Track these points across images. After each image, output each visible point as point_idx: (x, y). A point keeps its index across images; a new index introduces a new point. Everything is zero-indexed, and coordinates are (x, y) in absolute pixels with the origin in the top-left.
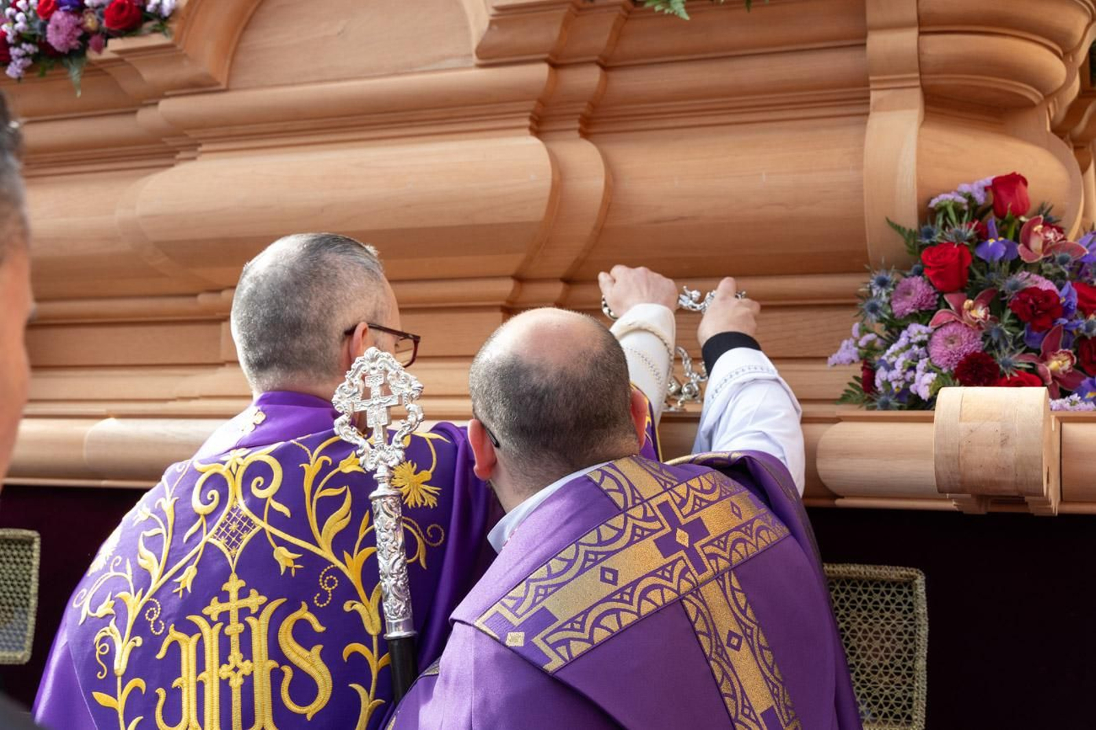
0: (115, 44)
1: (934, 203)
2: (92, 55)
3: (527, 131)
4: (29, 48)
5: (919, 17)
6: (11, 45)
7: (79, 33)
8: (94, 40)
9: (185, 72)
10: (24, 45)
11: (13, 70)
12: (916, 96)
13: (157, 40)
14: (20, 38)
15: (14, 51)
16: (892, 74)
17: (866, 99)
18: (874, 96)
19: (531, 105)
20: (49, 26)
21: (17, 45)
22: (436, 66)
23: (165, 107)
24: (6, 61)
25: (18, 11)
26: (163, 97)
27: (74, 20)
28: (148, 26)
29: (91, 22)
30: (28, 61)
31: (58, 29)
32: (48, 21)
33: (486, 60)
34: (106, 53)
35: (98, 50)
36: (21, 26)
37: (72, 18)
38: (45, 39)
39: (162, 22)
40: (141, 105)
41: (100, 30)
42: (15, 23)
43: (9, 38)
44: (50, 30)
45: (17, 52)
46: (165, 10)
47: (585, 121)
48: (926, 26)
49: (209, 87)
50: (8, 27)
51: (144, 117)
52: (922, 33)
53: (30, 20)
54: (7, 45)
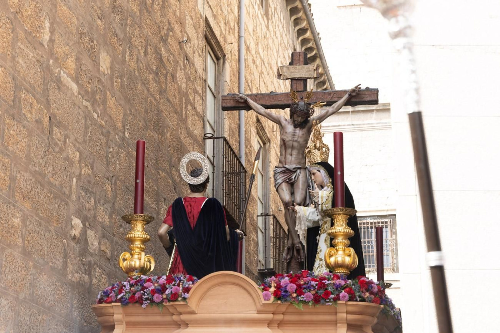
0: (171, 303)
2: (164, 303)
3: (267, 327)
4: (149, 302)
5: (346, 311)
7: (161, 299)
8: (165, 300)
9: (189, 310)
11: (144, 306)
12: (346, 326)
13: (182, 303)
14: (147, 299)
16: (342, 321)
17: (336, 324)
18: (338, 325)
19: (268, 322)
20: (154, 297)
21: (145, 301)
22: (248, 312)
23: (183, 317)
24: (142, 304)
25: (145, 292)
26: (181, 314)
27: (161, 296)
28: (180, 299)
29: (164, 296)
30: (147, 304)
31: (157, 298)
32: (154, 296)
33: (259, 312)
34: (168, 304)
35: (166, 303)
36: (147, 296)
37: (160, 295)
38: (153, 299)
39: (184, 299)
40: (173, 314)
41: (166, 298)
42: (145, 295)
43: (143, 299)
44: (155, 298)
45: (145, 302)
46: (186, 297)
47: (278, 324)
48: (348, 313)
49: (193, 313)
50: (143, 296)
51: (175, 318)
52: (347, 314)
53: (148, 295)
54: (142, 301)
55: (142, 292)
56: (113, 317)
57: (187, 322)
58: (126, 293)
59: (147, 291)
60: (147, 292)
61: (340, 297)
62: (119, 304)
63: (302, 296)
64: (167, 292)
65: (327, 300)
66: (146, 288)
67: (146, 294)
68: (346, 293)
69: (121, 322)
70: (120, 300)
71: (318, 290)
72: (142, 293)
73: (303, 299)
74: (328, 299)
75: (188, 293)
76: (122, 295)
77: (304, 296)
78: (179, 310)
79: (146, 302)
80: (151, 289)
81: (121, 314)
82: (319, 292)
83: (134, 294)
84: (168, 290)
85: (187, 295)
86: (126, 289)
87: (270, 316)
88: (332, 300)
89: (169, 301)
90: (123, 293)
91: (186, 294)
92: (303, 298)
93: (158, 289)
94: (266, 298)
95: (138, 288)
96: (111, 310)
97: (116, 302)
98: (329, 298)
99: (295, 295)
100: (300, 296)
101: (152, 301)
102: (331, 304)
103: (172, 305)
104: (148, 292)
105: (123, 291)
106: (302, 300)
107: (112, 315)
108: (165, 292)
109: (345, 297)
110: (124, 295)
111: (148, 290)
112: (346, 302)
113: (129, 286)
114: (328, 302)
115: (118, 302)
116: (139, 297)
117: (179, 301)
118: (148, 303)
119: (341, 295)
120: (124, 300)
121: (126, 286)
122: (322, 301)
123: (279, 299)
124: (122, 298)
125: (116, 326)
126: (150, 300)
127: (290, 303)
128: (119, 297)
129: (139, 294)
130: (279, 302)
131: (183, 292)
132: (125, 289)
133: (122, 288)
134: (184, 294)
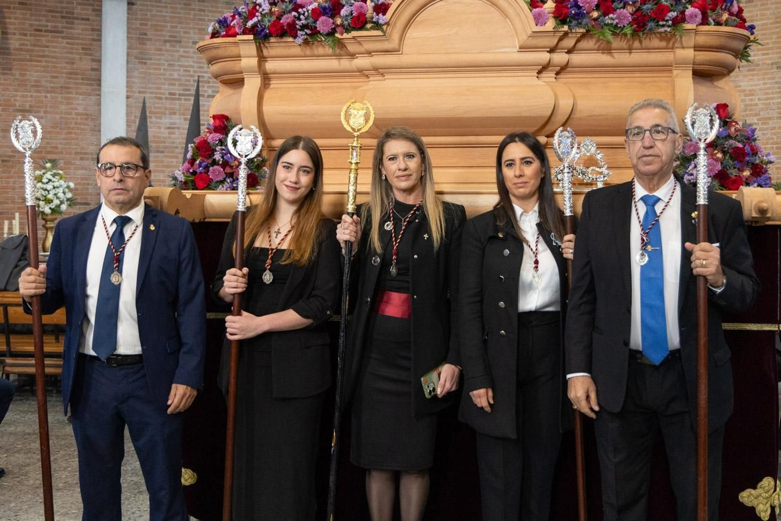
0: (355, 33)
2: (337, 35)
3: (535, 78)
4: (308, 32)
5: (695, 45)
7: (333, 26)
8: (339, 29)
9: (386, 45)
10: (305, 30)
11: (299, 40)
12: (690, 74)
13: (373, 33)
14: (304, 27)
15: (299, 33)
16: (683, 65)
17: (671, 71)
18: (674, 72)
19: (539, 67)
20: (318, 22)
21: (300, 30)
22: (500, 51)
24: (295, 36)
25: (299, 14)
26: (370, 55)
27: (331, 21)
28: (369, 26)
29: (338, 21)
30: (306, 37)
31: (323, 24)
32: (317, 20)
33: (523, 48)
34: (345, 35)
35: (342, 34)
36: (304, 22)
37: (330, 19)
38: (316, 27)
39: (378, 25)
40: (354, 56)
41: (342, 25)
42: (300, 20)
43: (298, 27)
44: (319, 24)
45: (301, 33)
46: (381, 22)
47: (558, 73)
48: (697, 48)
49: (394, 52)
50: (297, 22)
51: (359, 62)
52: (695, 50)
53: (306, 19)
54: (296, 30)
55: (294, 13)
56: (240, 63)
58: (263, 16)
59: (305, 12)
60: (304, 14)
61: (686, 18)
62: (251, 37)
63: (611, 15)
64: (343, 12)
65: (661, 23)
66: (302, 6)
67: (302, 17)
68: (697, 9)
69: (252, 72)
70: (253, 30)
71: (641, 4)
72: (295, 16)
73: (612, 21)
74: (663, 20)
75: (384, 14)
76: (255, 20)
77: (614, 16)
78: (368, 47)
79: (304, 33)
80: (310, 8)
81: (253, 56)
82: (645, 7)
83: (279, 18)
84: (345, 8)
85: (382, 19)
86: (263, 10)
87: (544, 57)
88: (671, 22)
89: (347, 30)
90: (257, 17)
91: (380, 15)
92: (612, 19)
93: (325, 9)
94: (539, 19)
95: (287, 7)
96: (233, 51)
97: (244, 33)
98: (667, 18)
99: (595, 14)
100: (608, 15)
101: (315, 32)
102: (669, 29)
103: (354, 38)
104: (306, 14)
105: (257, 14)
106: (612, 24)
107: (239, 59)
108: (339, 13)
109: (696, 16)
110: (259, 21)
111: (305, 9)
112: (697, 26)
113: (268, 5)
114: (663, 26)
115: (249, 34)
116: (289, 24)
117: (367, 30)
118: (306, 33)
119: (688, 12)
120: (259, 29)
121: (263, 4)
122: (651, 25)
123: (563, 22)
124: (254, 26)
125: (246, 81)
126: (311, 30)
127: (585, 31)
128: (250, 24)
129: (288, 18)
130: (566, 28)
131: (374, 11)
132: (261, 10)
133: (254, 8)
134: (378, 15)
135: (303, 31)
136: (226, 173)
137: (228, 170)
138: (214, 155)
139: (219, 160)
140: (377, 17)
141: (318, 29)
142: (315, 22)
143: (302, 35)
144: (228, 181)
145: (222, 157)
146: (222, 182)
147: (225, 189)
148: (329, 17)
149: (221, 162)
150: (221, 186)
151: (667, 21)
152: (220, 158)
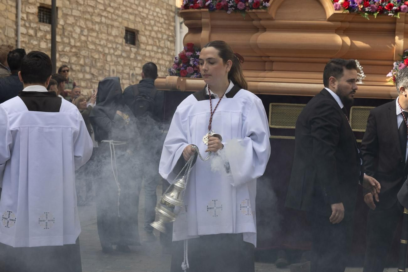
0: (254, 10)
1: (405, 51)
2: (246, 11)
3: (334, 33)
4: (234, 9)
5: (405, 21)
6: (229, 7)
7: (245, 7)
9: (268, 16)
11: (229, 12)
12: (403, 33)
13: (263, 11)
14: (232, 6)
15: (229, 9)
16: (400, 30)
17: (395, 31)
18: (396, 33)
19: (336, 28)
21: (230, 8)
22: (319, 20)
23: (262, 22)
24: (227, 10)
26: (260, 20)
27: (244, 4)
28: (261, 7)
29: (247, 5)
30: (232, 11)
31: (240, 5)
32: (238, 4)
33: (329, 20)
34: (250, 11)
35: (248, 10)
38: (237, 7)
39: (265, 7)
40: (253, 20)
41: (249, 6)
42: (230, 3)
43: (229, 6)
44: (238, 6)
45: (230, 9)
46: (267, 6)
47: (344, 31)
49: (271, 19)
50: (229, 4)
51: (255, 23)
52: (405, 23)
53: (232, 3)
54: (228, 7)
56: (201, 21)
57: (265, 27)
60: (231, 1)
61: (401, 10)
62: (207, 10)
63: (368, 8)
64: (250, 1)
68: (406, 6)
69: (207, 25)
74: (391, 10)
75: (268, 2)
76: (209, 2)
77: (370, 8)
78: (260, 16)
81: (208, 18)
82: (383, 4)
83: (220, 2)
87: (339, 24)
88: (394, 11)
89: (252, 8)
91: (266, 3)
94: (337, 8)
96: (199, 15)
97: (203, 8)
99: (361, 6)
102: (393, 15)
103: (254, 12)
106: (368, 11)
107: (201, 19)
108: (248, 1)
109: (405, 9)
110: (211, 3)
112: (406, 13)
114: (390, 13)
115: (207, 8)
116: (224, 5)
117: (260, 9)
118: (232, 9)
119: (402, 7)
120: (211, 6)
122: (385, 12)
123: (347, 9)
124: (209, 4)
125: (203, 28)
127: (357, 14)
128: (207, 4)
129: (224, 2)
130: (348, 12)
131: (264, 1)
134: (265, 3)
135: (231, 8)
136: (194, 70)
137: (195, 69)
138: (190, 62)
139: (192, 65)
140: (265, 4)
141: (238, 7)
142: (237, 4)
143: (230, 10)
144: (195, 74)
145: (193, 63)
146: (193, 74)
147: (194, 77)
148: (243, 3)
149: (192, 66)
150: (192, 76)
151: (392, 11)
152: (192, 63)
